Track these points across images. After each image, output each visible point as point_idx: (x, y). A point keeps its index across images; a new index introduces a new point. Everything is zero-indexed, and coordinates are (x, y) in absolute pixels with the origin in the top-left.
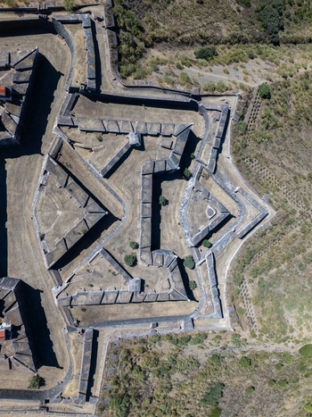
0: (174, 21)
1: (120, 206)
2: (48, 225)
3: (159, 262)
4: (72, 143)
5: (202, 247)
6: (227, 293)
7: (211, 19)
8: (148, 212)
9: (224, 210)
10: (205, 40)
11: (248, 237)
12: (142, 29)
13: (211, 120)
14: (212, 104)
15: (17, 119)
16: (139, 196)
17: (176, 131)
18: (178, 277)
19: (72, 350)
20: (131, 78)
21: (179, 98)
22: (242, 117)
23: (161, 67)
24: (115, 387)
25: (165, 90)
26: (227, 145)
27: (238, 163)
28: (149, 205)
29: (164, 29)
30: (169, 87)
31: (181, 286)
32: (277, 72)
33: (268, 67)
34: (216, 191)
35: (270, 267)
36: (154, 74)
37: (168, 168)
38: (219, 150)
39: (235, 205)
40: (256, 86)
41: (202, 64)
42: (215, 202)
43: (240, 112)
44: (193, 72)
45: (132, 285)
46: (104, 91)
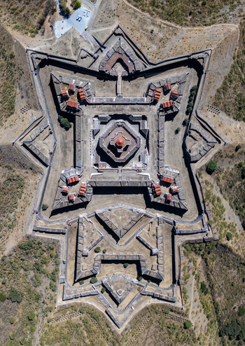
0: (218, 269)
1: (123, 244)
2: (115, 213)
3: (96, 264)
4: (152, 223)
5: (102, 287)
6: (76, 303)
7: (225, 291)
8: (120, 258)
9: (121, 300)
10: (212, 287)
11: (107, 315)
12: (209, 253)
13: (168, 291)
14: (176, 292)
15: (159, 202)
16: (128, 253)
17: (161, 272)
18: (88, 274)
19: (58, 223)
20: (183, 249)
21: (177, 274)
22: (172, 311)
23: (192, 263)
24: (37, 243)
25: (180, 266)
26: (156, 301)
27: (147, 308)
28: (124, 258)
29: (212, 264)
30: (182, 268)
31: (84, 276)
32: (201, 334)
33: (203, 328)
34: (131, 295)
35: (88, 332)
36: (188, 260)
37: (142, 268)
38: (153, 297)
39: (124, 307)
40: (190, 319)
41: (198, 286)
42: (126, 295)
43: (174, 309)
44: (192, 280)
45: (86, 251)
46: (176, 236)
